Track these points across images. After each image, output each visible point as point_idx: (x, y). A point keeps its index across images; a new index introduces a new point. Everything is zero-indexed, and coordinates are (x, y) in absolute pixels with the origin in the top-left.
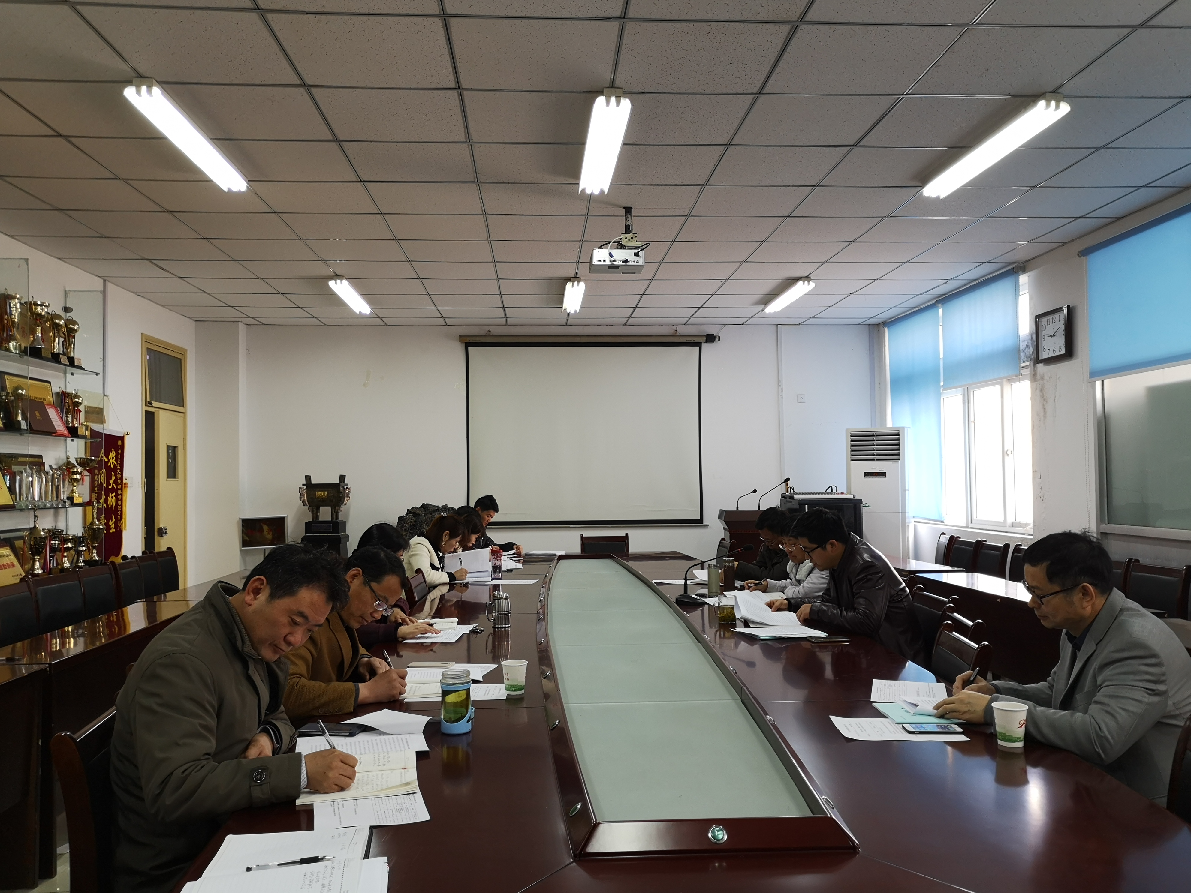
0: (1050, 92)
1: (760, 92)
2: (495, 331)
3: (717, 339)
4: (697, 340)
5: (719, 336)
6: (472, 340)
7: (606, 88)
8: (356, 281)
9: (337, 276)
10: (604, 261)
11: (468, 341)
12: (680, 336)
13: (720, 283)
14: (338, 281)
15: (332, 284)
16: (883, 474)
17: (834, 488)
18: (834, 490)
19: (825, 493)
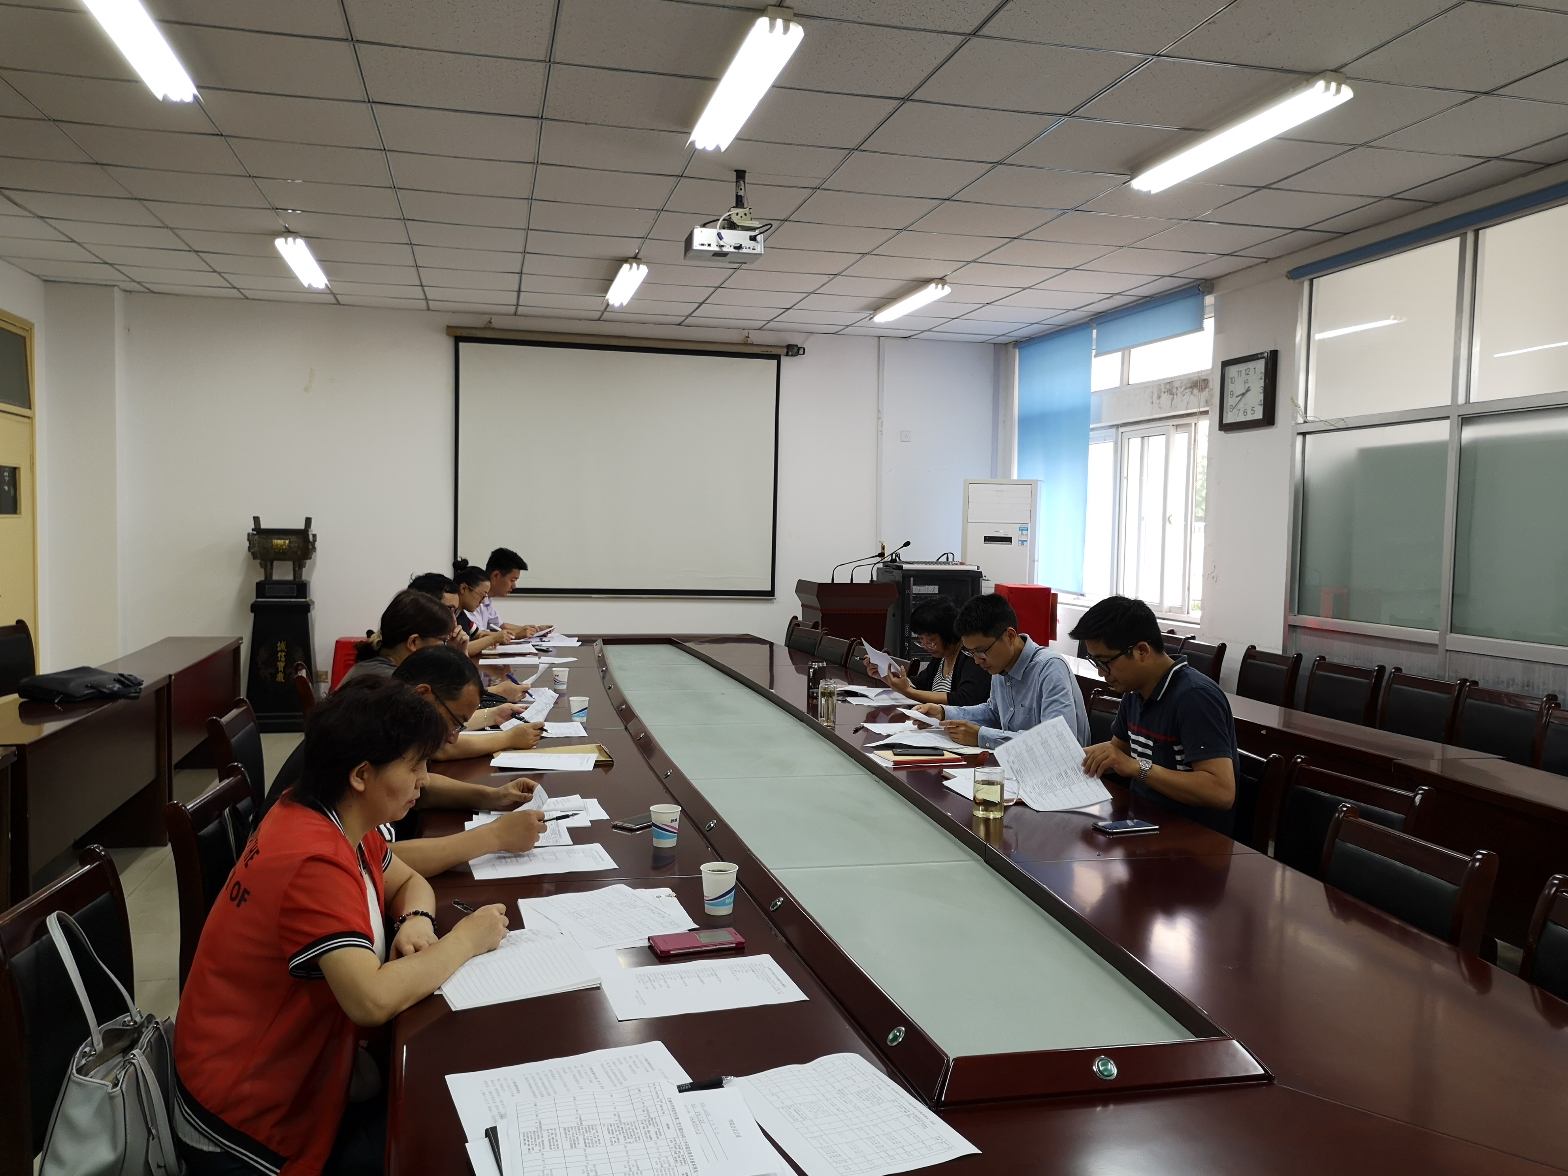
0: (1332, 71)
1: (974, 34)
2: (498, 322)
3: (801, 351)
4: (775, 351)
5: (804, 348)
6: (465, 333)
7: (771, 5)
8: (314, 241)
9: (287, 233)
10: (709, 245)
11: (459, 334)
12: (752, 344)
13: (826, 278)
14: (290, 240)
15: (279, 243)
16: (1008, 540)
17: (950, 556)
18: (950, 559)
19: (937, 562)
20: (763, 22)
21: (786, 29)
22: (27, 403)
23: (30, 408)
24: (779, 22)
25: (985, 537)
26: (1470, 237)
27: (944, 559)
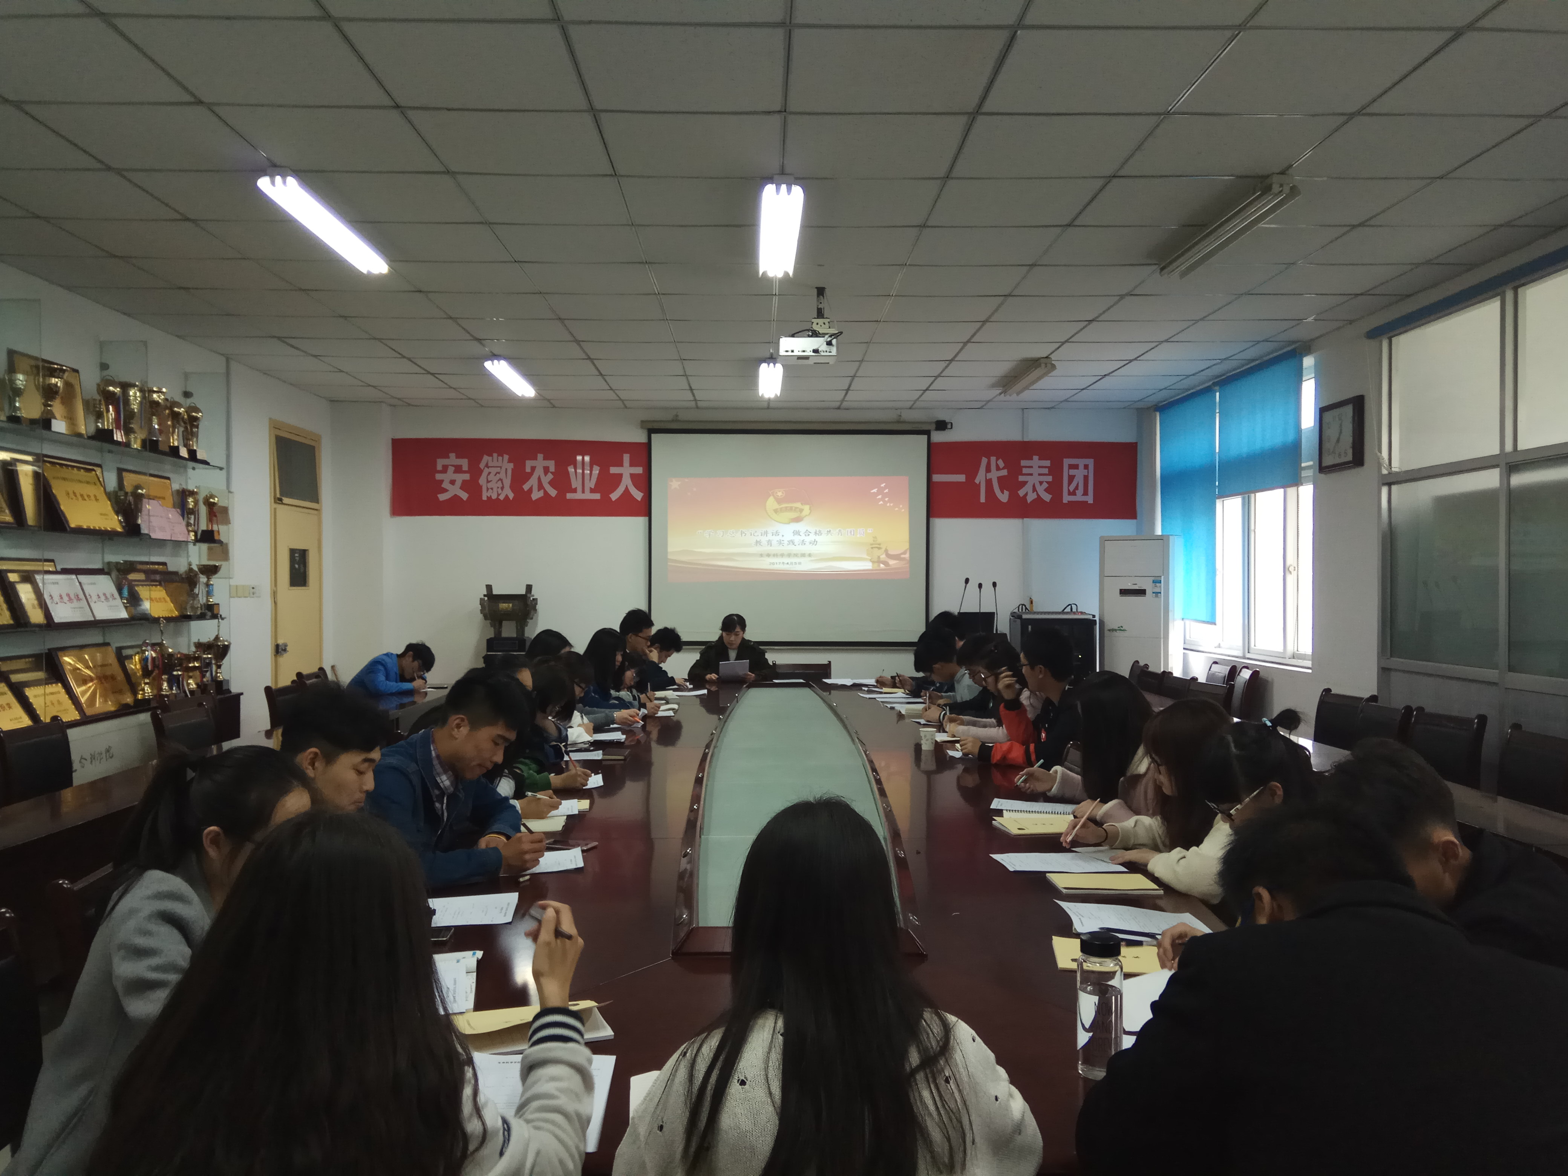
0: (1278, 174)
1: (947, 177)
2: (683, 415)
3: (949, 426)
4: (925, 428)
5: (952, 423)
6: (656, 426)
7: (775, 174)
8: (516, 361)
9: (494, 356)
10: (792, 351)
11: (651, 427)
12: (904, 422)
13: (944, 364)
14: (496, 362)
15: (488, 365)
16: (1142, 592)
17: (1074, 607)
18: (1074, 610)
19: (1063, 612)
20: (769, 190)
21: (789, 190)
22: (315, 498)
23: (318, 502)
24: (784, 187)
25: (1121, 590)
26: (1509, 295)
27: (1068, 610)
